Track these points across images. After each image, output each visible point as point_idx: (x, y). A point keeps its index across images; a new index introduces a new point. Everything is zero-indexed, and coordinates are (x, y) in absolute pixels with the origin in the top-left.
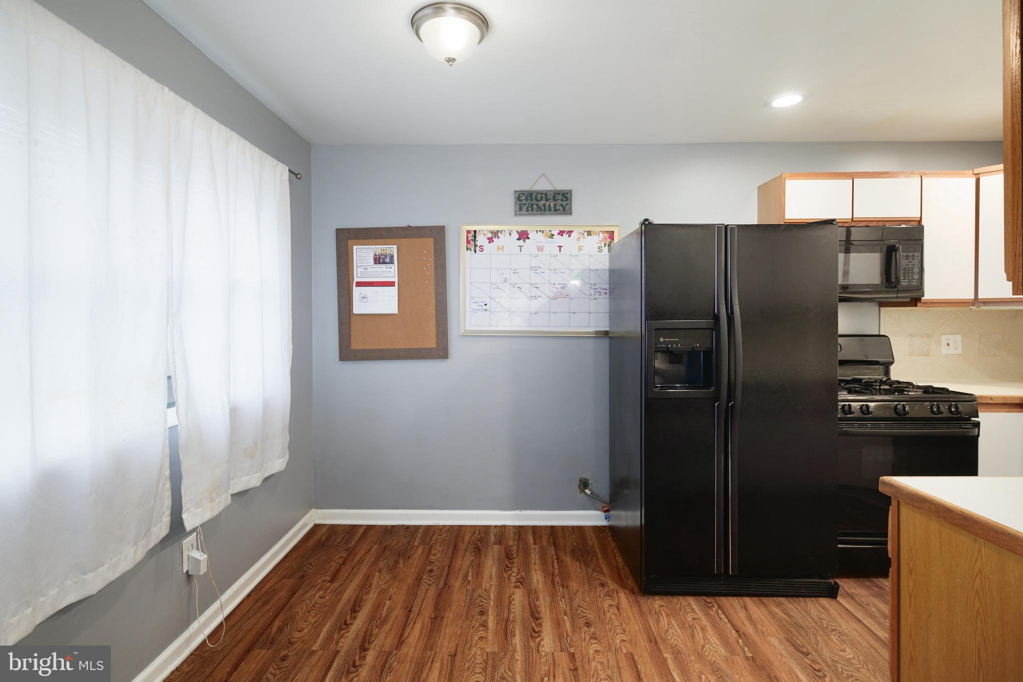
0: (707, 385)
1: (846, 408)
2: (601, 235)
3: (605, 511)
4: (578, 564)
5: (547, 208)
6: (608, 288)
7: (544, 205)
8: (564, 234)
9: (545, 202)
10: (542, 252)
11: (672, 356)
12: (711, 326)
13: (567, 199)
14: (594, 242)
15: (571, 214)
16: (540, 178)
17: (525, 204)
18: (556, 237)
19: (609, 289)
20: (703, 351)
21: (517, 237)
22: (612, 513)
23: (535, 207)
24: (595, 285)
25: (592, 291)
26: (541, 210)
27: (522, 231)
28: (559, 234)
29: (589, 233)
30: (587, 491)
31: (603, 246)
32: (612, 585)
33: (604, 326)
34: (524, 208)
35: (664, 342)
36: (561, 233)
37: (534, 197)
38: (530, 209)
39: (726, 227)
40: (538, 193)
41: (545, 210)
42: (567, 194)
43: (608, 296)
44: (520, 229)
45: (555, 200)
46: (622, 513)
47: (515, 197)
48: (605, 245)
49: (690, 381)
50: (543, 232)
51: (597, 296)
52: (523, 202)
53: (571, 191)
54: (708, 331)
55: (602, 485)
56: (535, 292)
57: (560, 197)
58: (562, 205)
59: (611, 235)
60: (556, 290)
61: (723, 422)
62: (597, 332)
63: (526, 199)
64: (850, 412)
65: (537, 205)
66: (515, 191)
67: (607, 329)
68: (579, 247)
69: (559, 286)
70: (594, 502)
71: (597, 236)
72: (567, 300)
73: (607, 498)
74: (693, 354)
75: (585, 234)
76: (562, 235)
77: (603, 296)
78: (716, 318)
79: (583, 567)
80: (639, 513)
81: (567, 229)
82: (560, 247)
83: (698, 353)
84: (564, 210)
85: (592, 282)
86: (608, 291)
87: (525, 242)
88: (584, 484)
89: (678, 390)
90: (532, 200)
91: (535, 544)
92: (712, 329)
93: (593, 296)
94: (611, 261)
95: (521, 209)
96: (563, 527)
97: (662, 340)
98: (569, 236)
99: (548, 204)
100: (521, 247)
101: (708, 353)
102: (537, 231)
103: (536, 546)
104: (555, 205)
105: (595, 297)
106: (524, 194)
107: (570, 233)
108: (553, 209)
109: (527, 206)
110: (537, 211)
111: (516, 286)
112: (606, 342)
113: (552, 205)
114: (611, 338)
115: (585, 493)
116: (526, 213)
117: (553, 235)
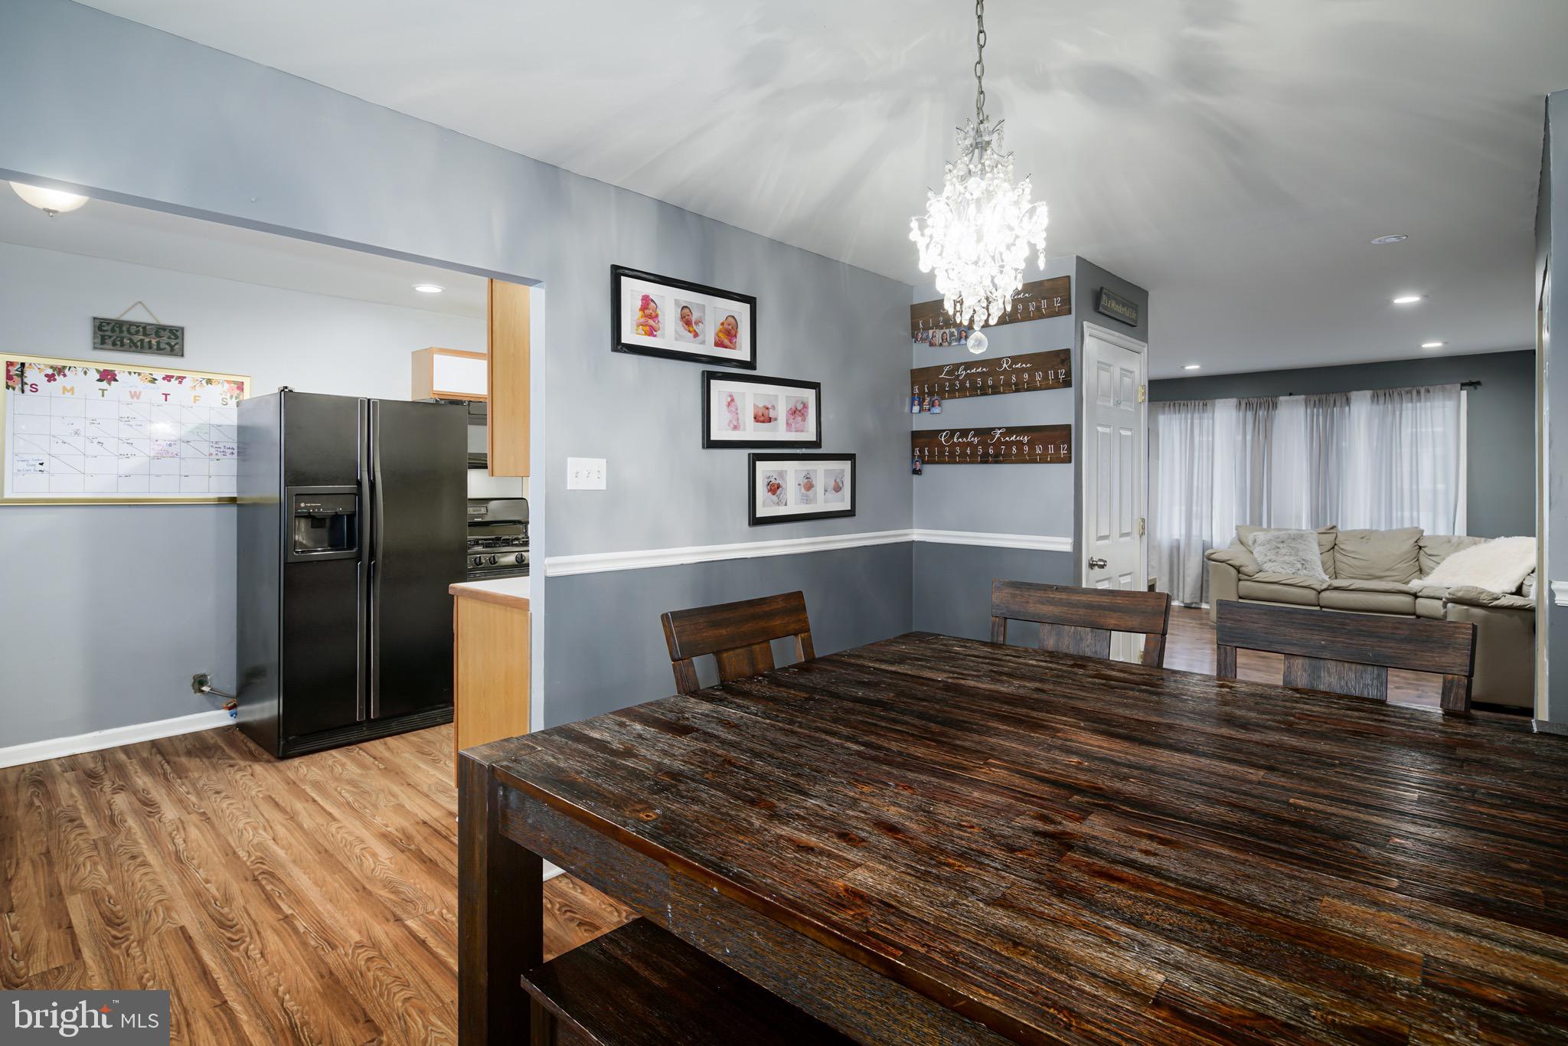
0: (350, 547)
1: (478, 560)
2: (226, 386)
3: (230, 708)
4: (198, 760)
5: (146, 345)
6: (235, 447)
7: (142, 341)
8: (173, 380)
9: (142, 337)
10: (138, 398)
11: (315, 521)
12: (355, 492)
13: (177, 337)
14: (218, 393)
15: (182, 355)
16: (133, 306)
17: (110, 337)
18: (160, 382)
19: (238, 448)
20: (348, 516)
21: (98, 377)
22: (239, 709)
23: (126, 341)
24: (216, 443)
25: (213, 451)
26: (137, 347)
27: (105, 371)
28: (164, 379)
29: (209, 381)
30: (204, 688)
31: (228, 397)
32: (242, 763)
33: (231, 492)
34: (110, 341)
35: (305, 507)
36: (168, 378)
37: (124, 329)
38: (119, 343)
39: (369, 400)
40: (131, 324)
41: (142, 347)
42: (177, 331)
43: (235, 456)
44: (102, 368)
45: (157, 335)
46: (256, 706)
47: (95, 327)
48: (231, 397)
49: (334, 545)
50: (139, 374)
51: (220, 456)
52: (107, 333)
53: (182, 329)
54: (353, 496)
55: (226, 679)
56: (125, 449)
57: (167, 333)
58: (168, 344)
59: (240, 387)
60: (161, 448)
61: (365, 580)
62: (220, 499)
63: (113, 330)
64: (481, 564)
65: (130, 339)
66: (95, 318)
67: (235, 495)
68: (195, 397)
69: (164, 443)
70: (214, 699)
71: (220, 385)
72: (177, 460)
73: (234, 692)
74: (336, 518)
75: (204, 382)
76: (169, 381)
77: (228, 456)
78: (359, 483)
79: (205, 760)
80: (276, 702)
81: (176, 374)
82: (166, 395)
83: (342, 516)
84: (172, 348)
85: (214, 440)
86: (235, 451)
87: (110, 384)
88: (200, 682)
89: (319, 553)
90: (121, 331)
91: (130, 758)
92: (355, 494)
93: (214, 456)
94: (240, 416)
95: (103, 342)
96: (170, 739)
97: (303, 505)
98: (180, 382)
99: (147, 340)
100: (103, 390)
101: (351, 517)
102: (130, 373)
103: (134, 761)
104: (158, 343)
105: (218, 457)
106: (108, 324)
107: (181, 379)
108: (155, 347)
109: (112, 339)
110: (131, 347)
111: (95, 441)
112: (233, 511)
113: (154, 342)
114: (239, 505)
115: (202, 691)
116: (111, 347)
117: (155, 380)
